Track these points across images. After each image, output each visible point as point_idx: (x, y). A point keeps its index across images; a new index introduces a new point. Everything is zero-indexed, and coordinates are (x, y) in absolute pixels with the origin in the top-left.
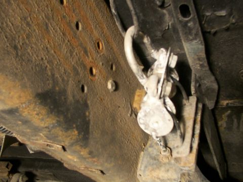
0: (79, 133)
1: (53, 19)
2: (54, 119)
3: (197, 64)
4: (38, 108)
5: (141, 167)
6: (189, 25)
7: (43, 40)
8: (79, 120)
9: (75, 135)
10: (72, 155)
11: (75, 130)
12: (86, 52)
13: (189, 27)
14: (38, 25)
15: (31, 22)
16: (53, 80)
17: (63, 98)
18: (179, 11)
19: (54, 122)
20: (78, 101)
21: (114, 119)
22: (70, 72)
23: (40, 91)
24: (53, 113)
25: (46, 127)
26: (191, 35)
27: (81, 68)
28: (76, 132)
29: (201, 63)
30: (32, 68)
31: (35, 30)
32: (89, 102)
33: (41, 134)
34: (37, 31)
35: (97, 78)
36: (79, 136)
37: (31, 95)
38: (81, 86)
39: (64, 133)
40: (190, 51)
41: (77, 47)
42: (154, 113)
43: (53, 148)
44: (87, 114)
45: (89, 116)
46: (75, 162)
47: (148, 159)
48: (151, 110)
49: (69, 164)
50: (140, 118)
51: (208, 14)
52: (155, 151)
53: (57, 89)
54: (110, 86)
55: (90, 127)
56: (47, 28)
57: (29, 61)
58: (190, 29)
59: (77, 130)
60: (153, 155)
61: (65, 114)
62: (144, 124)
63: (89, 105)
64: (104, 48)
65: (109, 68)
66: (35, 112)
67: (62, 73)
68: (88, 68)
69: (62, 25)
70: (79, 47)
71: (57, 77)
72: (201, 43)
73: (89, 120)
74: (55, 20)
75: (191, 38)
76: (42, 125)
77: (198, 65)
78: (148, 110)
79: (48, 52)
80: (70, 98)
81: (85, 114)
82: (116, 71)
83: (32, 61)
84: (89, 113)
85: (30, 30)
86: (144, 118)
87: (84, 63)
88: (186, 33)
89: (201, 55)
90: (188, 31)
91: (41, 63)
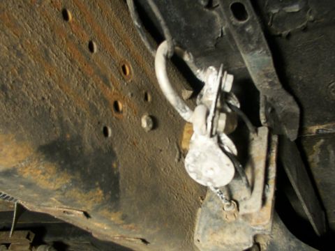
0: (105, 193)
1: (54, 41)
2: (67, 179)
3: (264, 82)
4: (43, 165)
5: (198, 230)
6: (247, 30)
7: (42, 73)
8: (103, 175)
9: (99, 196)
10: (99, 222)
11: (98, 189)
12: (106, 81)
13: (248, 33)
14: (34, 52)
15: (23, 51)
16: (62, 125)
17: (77, 148)
18: (231, 12)
19: (67, 181)
20: (99, 150)
21: (154, 169)
22: (85, 111)
23: (43, 142)
24: (66, 170)
25: (58, 190)
26: (252, 44)
27: (101, 103)
28: (101, 192)
29: (270, 80)
30: (30, 112)
31: (29, 61)
32: (115, 149)
33: (53, 199)
34: (33, 62)
35: (125, 114)
36: (104, 196)
37: (32, 149)
38: (102, 129)
39: (83, 194)
40: (253, 65)
41: (92, 76)
42: (206, 156)
43: (73, 215)
44: (115, 165)
45: (117, 168)
46: (105, 230)
47: (208, 218)
48: (201, 153)
49: (99, 234)
50: (188, 165)
51: (275, 11)
52: (216, 206)
53: (68, 136)
54: (144, 124)
55: (120, 183)
56: (47, 56)
57: (24, 103)
58: (249, 36)
59: (102, 189)
60: (215, 212)
61: (83, 169)
62: (194, 172)
63: (117, 153)
64: (133, 72)
65: (142, 99)
66: (40, 172)
67: (74, 114)
68: (112, 103)
69: (68, 49)
70: (96, 76)
71: (67, 121)
72: (267, 53)
73: (118, 174)
74: (57, 43)
75: (252, 47)
76: (52, 187)
77: (267, 84)
78: (197, 154)
79: (51, 88)
80: (88, 148)
81: (110, 166)
82: (152, 102)
83: (28, 104)
84: (118, 164)
85: (23, 62)
86: (193, 165)
87: (105, 97)
88: (244, 41)
89: (268, 70)
90: (247, 39)
91: (42, 104)
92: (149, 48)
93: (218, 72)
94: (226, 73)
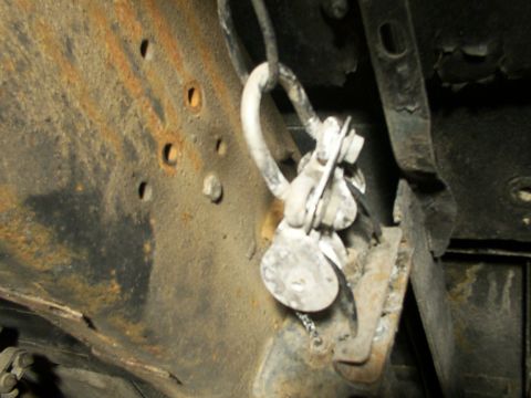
0: (123, 290)
1: (87, 29)
2: (66, 256)
3: (411, 157)
4: (30, 228)
5: (263, 372)
6: (399, 69)
7: (56, 78)
8: (126, 260)
9: (113, 293)
10: (106, 334)
11: (114, 281)
12: (158, 109)
13: (400, 76)
14: (47, 41)
15: (30, 36)
16: (72, 169)
17: (92, 208)
18: (380, 36)
19: (65, 261)
20: (127, 219)
21: (209, 263)
22: (116, 153)
23: (37, 191)
24: (66, 242)
25: (47, 272)
26: (402, 93)
27: (144, 144)
28: (117, 287)
29: (420, 156)
30: (23, 138)
31: (37, 54)
32: (153, 221)
33: (36, 284)
34: (44, 55)
35: (178, 168)
36: (122, 295)
37: (15, 199)
38: (138, 185)
39: (87, 286)
40: (397, 127)
41: (138, 97)
42: (297, 260)
43: (66, 316)
44: (147, 247)
45: (151, 253)
46: (113, 348)
47: (282, 356)
48: (289, 253)
49: (103, 351)
50: (265, 269)
51: (449, 49)
52: (298, 339)
53: (80, 188)
54: (208, 189)
55: (151, 278)
56: (70, 50)
57: (16, 122)
58: (401, 80)
59: (119, 282)
60: (294, 350)
61: (94, 245)
62: (273, 281)
63: (155, 228)
64: (204, 103)
65: (212, 149)
66: (23, 238)
67: (96, 154)
68: (161, 146)
69: (107, 46)
70: (143, 98)
71: (82, 163)
72: (424, 112)
73: (150, 263)
74: (90, 33)
75: (401, 98)
76: (38, 266)
77: (414, 161)
78: (283, 254)
79: (67, 104)
80: (110, 211)
81: (140, 247)
82: (227, 156)
83: (23, 124)
84: (153, 245)
85: (27, 53)
86: (273, 269)
87: (153, 134)
88: (391, 88)
89: (420, 140)
90: (396, 84)
91: (46, 127)
92: (237, 69)
93: (341, 128)
94: (353, 131)
